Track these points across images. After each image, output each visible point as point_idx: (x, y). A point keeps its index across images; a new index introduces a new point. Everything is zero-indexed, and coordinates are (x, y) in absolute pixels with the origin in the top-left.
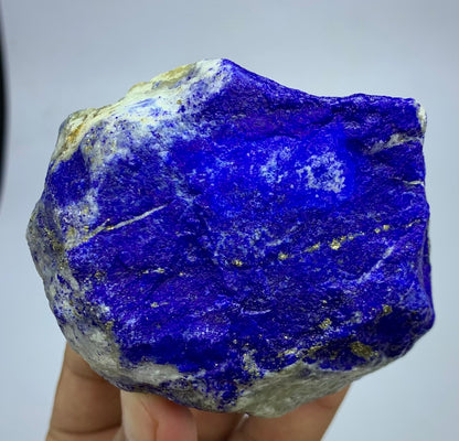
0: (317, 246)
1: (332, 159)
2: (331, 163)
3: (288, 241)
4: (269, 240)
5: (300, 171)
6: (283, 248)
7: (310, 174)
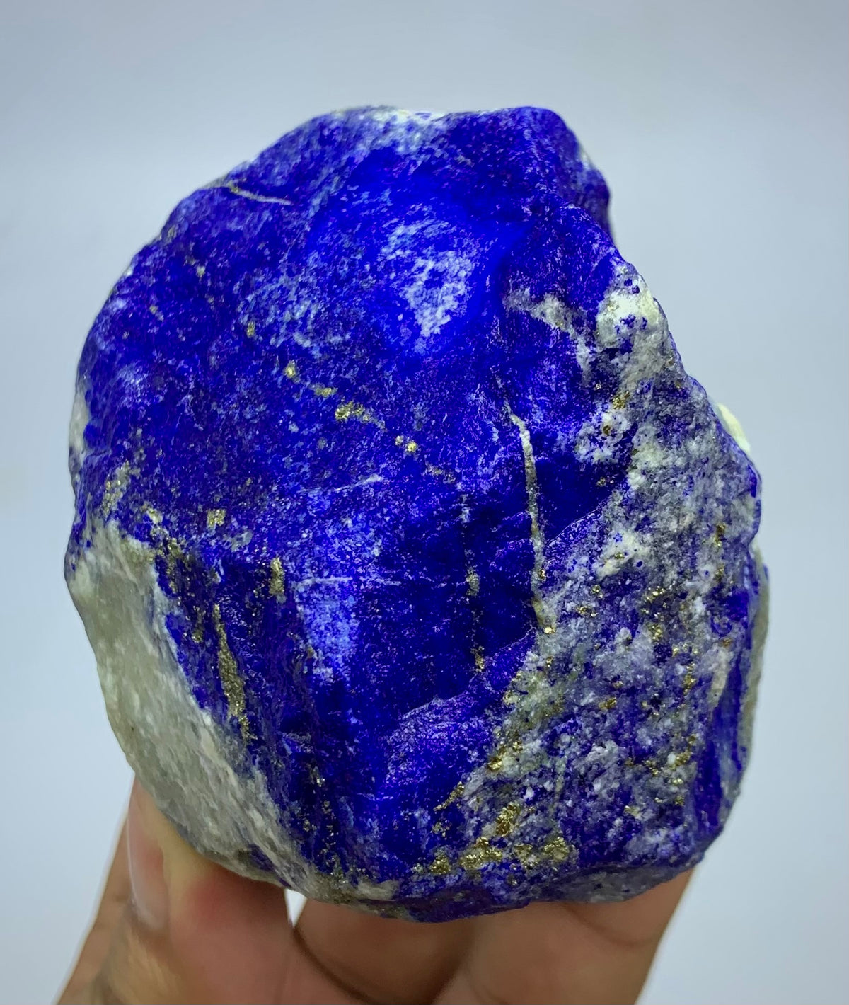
0: (328, 392)
1: (463, 274)
2: (456, 278)
3: (316, 353)
4: (303, 329)
5: (420, 262)
6: (302, 355)
7: (424, 276)
